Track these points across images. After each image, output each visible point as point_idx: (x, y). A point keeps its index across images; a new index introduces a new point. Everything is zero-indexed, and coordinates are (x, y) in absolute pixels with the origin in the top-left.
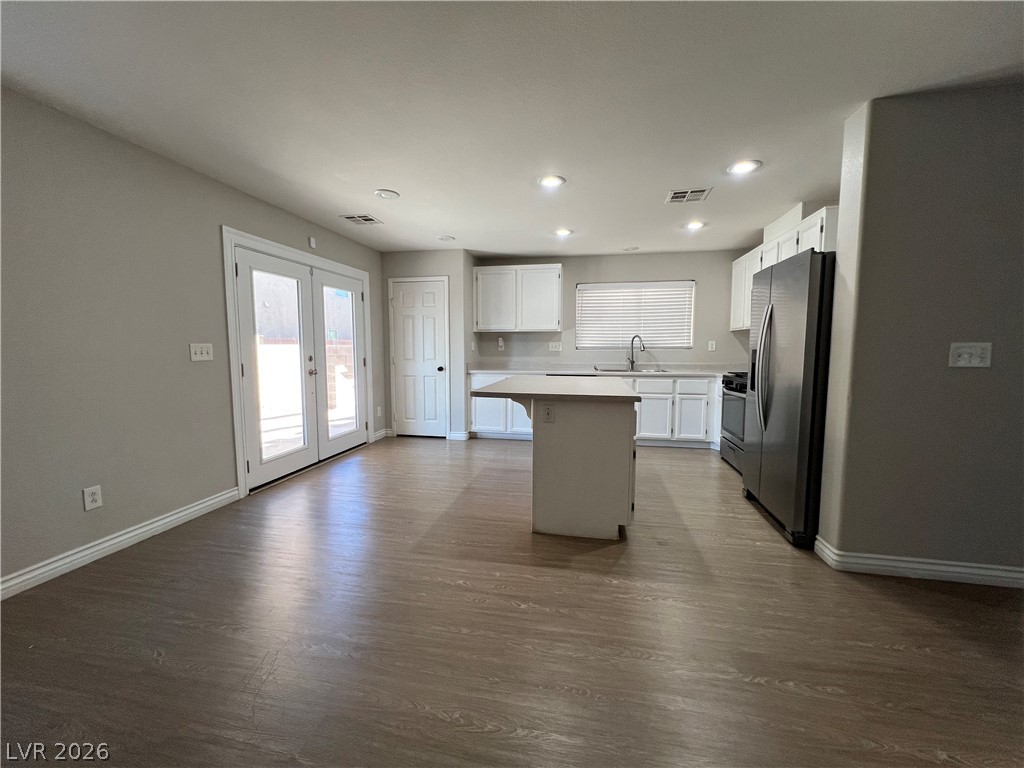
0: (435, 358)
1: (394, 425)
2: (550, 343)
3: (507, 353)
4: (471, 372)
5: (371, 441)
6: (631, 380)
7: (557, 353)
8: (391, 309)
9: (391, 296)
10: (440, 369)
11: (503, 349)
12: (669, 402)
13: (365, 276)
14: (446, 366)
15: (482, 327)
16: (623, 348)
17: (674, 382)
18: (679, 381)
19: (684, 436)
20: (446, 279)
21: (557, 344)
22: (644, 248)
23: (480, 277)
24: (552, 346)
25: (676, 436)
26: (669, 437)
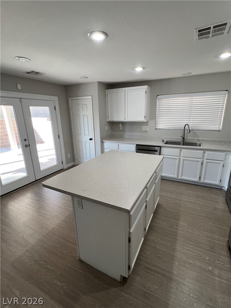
0: (89, 134)
1: (76, 161)
2: (143, 126)
3: (123, 131)
4: (104, 141)
5: (64, 168)
6: (179, 150)
7: (146, 132)
8: (71, 112)
9: (70, 106)
10: (91, 139)
11: (122, 129)
12: (200, 164)
13: (56, 98)
14: (93, 137)
15: (110, 119)
16: (180, 130)
17: (204, 152)
18: (207, 152)
19: (206, 181)
20: (90, 97)
21: (146, 126)
22: (195, 72)
23: (109, 95)
24: (144, 128)
25: (202, 181)
26: (198, 181)
